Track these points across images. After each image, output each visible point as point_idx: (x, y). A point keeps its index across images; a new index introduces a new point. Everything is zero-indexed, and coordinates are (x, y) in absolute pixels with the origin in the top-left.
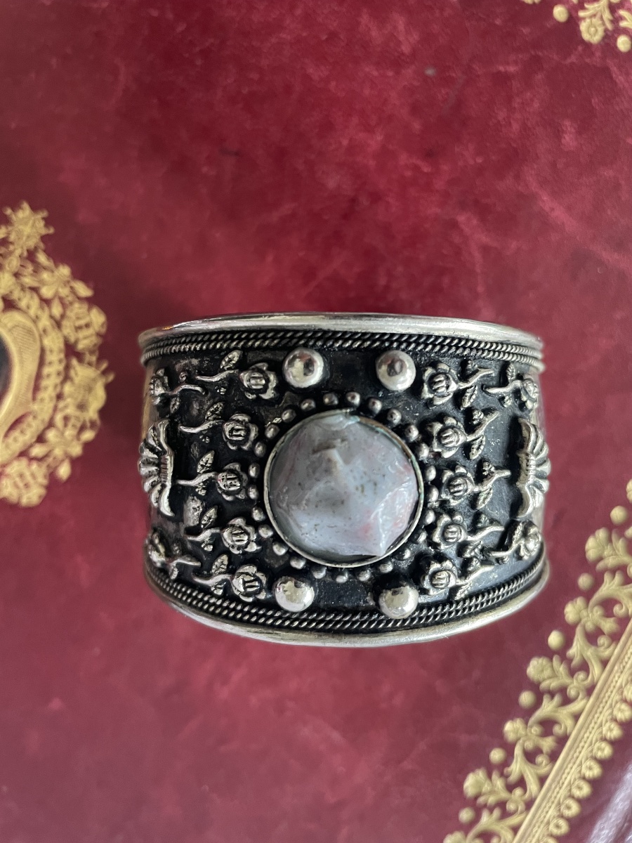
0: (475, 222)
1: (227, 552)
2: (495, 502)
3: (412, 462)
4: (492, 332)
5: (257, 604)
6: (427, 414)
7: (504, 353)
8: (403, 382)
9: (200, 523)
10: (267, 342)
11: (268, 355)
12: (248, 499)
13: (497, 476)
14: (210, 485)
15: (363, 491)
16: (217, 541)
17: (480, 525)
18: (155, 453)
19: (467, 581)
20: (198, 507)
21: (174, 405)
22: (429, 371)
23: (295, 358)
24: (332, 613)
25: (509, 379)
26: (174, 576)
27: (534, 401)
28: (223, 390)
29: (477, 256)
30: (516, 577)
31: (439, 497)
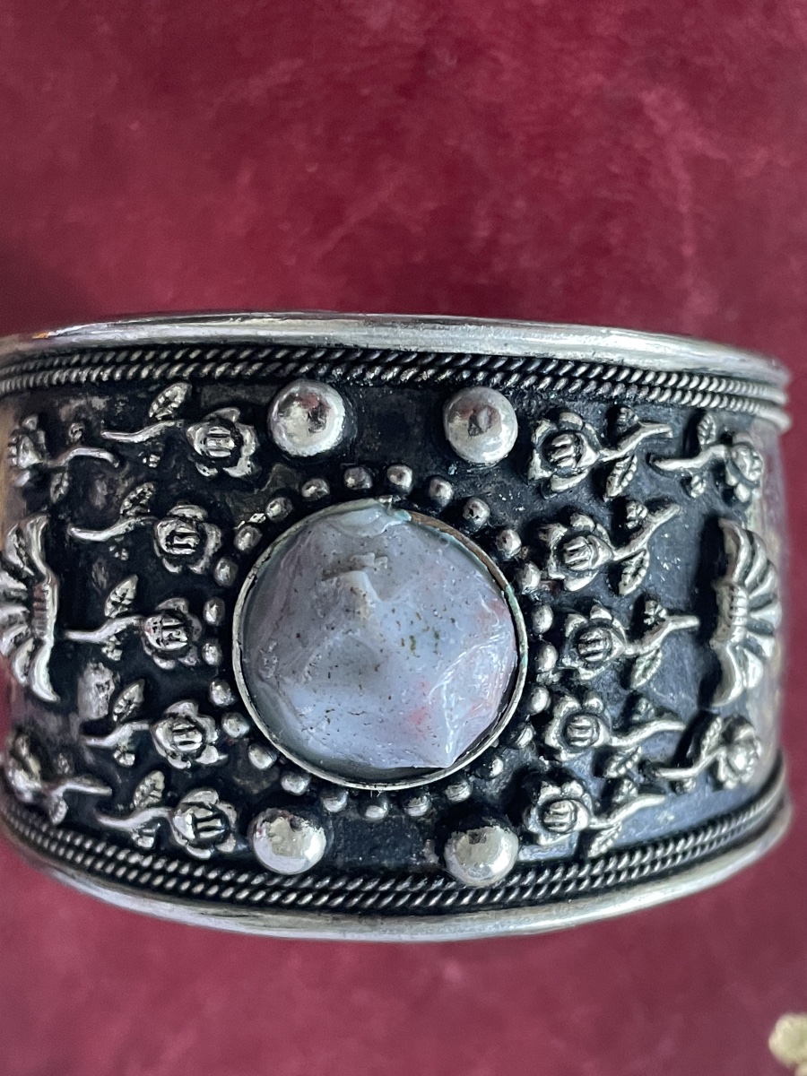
0: (679, 106)
1: (164, 766)
2: (669, 677)
3: (506, 596)
4: (669, 352)
5: (219, 862)
6: (539, 508)
7: (695, 392)
8: (494, 447)
9: (111, 712)
10: (238, 368)
11: (241, 393)
12: (203, 666)
13: (671, 627)
14: (130, 641)
15: (413, 648)
16: (143, 745)
17: (636, 718)
18: (20, 580)
19: (612, 821)
20: (107, 683)
21: (58, 487)
22: (545, 427)
23: (291, 399)
24: (359, 877)
25: (702, 442)
26: (58, 818)
27: (751, 486)
28: (153, 458)
29: (684, 178)
30: (713, 823)
31: (558, 662)
